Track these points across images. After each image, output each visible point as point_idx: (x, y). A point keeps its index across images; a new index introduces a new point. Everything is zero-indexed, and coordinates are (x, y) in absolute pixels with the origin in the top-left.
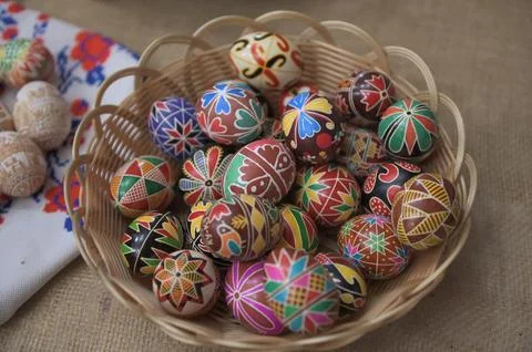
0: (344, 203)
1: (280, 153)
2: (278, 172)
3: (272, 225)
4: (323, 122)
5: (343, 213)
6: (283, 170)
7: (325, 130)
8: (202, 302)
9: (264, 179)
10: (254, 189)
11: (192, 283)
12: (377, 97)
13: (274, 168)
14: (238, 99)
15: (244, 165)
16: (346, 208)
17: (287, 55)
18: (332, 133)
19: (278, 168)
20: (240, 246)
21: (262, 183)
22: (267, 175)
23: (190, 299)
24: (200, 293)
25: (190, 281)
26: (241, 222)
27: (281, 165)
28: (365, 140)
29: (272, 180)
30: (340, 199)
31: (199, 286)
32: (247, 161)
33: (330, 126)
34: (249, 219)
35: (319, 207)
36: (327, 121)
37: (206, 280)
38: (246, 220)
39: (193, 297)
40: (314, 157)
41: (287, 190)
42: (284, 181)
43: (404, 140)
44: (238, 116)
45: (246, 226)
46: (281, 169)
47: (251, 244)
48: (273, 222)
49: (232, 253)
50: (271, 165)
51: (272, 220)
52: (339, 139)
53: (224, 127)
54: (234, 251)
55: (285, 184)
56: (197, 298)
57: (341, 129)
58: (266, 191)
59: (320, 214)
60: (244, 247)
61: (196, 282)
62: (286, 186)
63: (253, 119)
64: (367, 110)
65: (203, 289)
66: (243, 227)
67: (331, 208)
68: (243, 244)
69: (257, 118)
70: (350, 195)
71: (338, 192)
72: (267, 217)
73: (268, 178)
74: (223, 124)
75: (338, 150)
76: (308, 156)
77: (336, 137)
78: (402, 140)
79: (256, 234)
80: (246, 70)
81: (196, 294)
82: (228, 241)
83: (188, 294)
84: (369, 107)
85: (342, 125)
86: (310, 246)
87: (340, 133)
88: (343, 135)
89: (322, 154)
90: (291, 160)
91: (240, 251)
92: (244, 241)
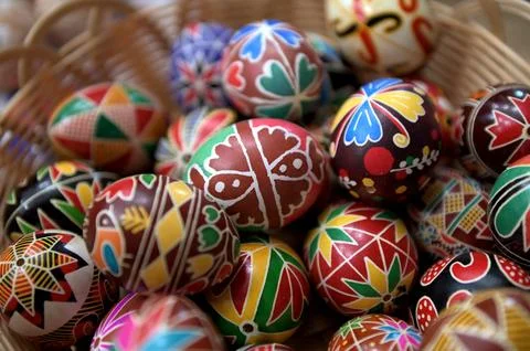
0: (368, 282)
1: (295, 149)
2: (273, 177)
3: (194, 252)
4: (390, 129)
5: (361, 297)
6: (283, 178)
7: (387, 142)
8: (41, 325)
9: (242, 179)
10: (220, 187)
11: (34, 287)
12: (516, 130)
13: (269, 167)
14: (282, 45)
15: (226, 143)
16: (369, 292)
17: (407, 19)
18: (400, 154)
19: (276, 170)
20: (120, 262)
21: (236, 183)
22: (251, 173)
23: (21, 310)
24: (39, 308)
25: (31, 283)
26: (138, 220)
27: (283, 168)
28: (468, 198)
29: (255, 185)
30: (364, 271)
31: (41, 297)
32: (233, 139)
33: (401, 141)
34: (154, 222)
35: (326, 270)
36: (399, 131)
37: (62, 292)
38: (148, 222)
39: (27, 309)
40: (354, 183)
41: (282, 217)
42: (277, 197)
43: (523, 218)
44: (267, 71)
45: (142, 232)
46: (280, 173)
47: (139, 267)
48: (201, 249)
49: (107, 268)
50: (265, 160)
51: (199, 244)
52: (409, 171)
53: (243, 80)
54: (110, 265)
55: (278, 203)
56: (33, 314)
57: (421, 157)
58: (239, 199)
59: (323, 282)
60: (127, 266)
61: (41, 288)
62: (279, 207)
63: (288, 84)
64: (491, 148)
65: (47, 304)
66: (136, 231)
67: (343, 280)
68: (126, 260)
69: (296, 86)
70: (386, 273)
71: (366, 259)
72: (192, 234)
73: (250, 180)
74: (243, 75)
75: (401, 190)
76: (347, 179)
77: (403, 164)
78: (518, 217)
79: (156, 253)
80: (337, 22)
81: (32, 307)
82: (105, 242)
83: (20, 301)
84: (495, 144)
85: (426, 150)
86: (268, 324)
87: (415, 162)
88: (420, 167)
89: (368, 182)
90: (309, 170)
91: (120, 269)
92: (129, 256)
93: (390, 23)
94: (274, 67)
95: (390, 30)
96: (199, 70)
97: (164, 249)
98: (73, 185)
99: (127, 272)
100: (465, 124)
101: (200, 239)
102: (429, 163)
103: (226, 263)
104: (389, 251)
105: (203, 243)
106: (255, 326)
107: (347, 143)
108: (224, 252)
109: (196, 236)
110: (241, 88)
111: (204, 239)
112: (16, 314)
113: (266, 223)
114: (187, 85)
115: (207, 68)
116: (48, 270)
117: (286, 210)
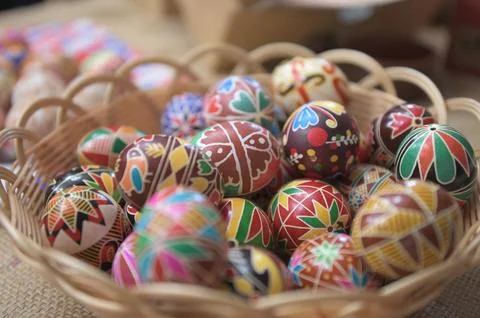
0: (316, 216)
1: (259, 133)
2: (245, 147)
4: (323, 117)
5: (312, 228)
6: (252, 148)
7: (322, 125)
8: (79, 242)
9: (224, 147)
10: (208, 154)
11: (77, 210)
13: (243, 141)
14: (246, 83)
15: (212, 130)
16: (317, 224)
18: (331, 132)
19: (247, 142)
20: (143, 179)
21: (220, 151)
22: (231, 144)
23: (65, 227)
24: (79, 227)
25: (75, 207)
26: (157, 150)
27: (252, 142)
29: (233, 151)
30: (313, 210)
31: (82, 217)
33: (332, 124)
34: (168, 152)
35: (285, 214)
36: (329, 118)
37: (96, 216)
38: (164, 152)
39: (70, 227)
40: (301, 156)
41: (252, 179)
42: (249, 161)
43: (418, 159)
44: (237, 98)
45: (160, 157)
46: (250, 145)
47: (158, 181)
48: (199, 173)
49: (134, 188)
50: (240, 136)
51: (198, 170)
52: (339, 144)
53: (219, 106)
54: (136, 185)
55: (249, 166)
56: (74, 231)
57: (346, 136)
58: (223, 161)
59: (284, 225)
60: (148, 181)
61: (82, 211)
62: (250, 169)
63: (252, 105)
64: (393, 137)
65: (86, 224)
66: (155, 157)
67: (298, 217)
68: (148, 177)
69: (257, 106)
70: (328, 210)
71: (314, 201)
72: (194, 162)
73: (229, 148)
74: (221, 103)
75: (334, 158)
76: (296, 154)
77: (334, 138)
78: (414, 158)
79: (169, 172)
80: (281, 85)
81: (75, 225)
82: (134, 167)
83: (65, 221)
84: (395, 134)
85: (348, 132)
86: (246, 241)
87: (342, 138)
88: (346, 143)
89: (311, 153)
90: (270, 148)
91: (143, 186)
92: (151, 174)
93: (318, 80)
94: (242, 95)
95: (318, 84)
96: (186, 118)
97: (175, 169)
98: (99, 173)
99: (148, 186)
100: (374, 130)
101: (199, 166)
102: (352, 142)
103: (216, 189)
104: (330, 199)
105: (201, 170)
106: (236, 242)
107: (294, 130)
108: (215, 181)
109: (196, 164)
110: (218, 113)
111: (202, 167)
112: (62, 232)
113: (241, 183)
114: (176, 130)
115: (191, 116)
116: (87, 200)
117: (255, 174)
